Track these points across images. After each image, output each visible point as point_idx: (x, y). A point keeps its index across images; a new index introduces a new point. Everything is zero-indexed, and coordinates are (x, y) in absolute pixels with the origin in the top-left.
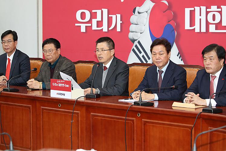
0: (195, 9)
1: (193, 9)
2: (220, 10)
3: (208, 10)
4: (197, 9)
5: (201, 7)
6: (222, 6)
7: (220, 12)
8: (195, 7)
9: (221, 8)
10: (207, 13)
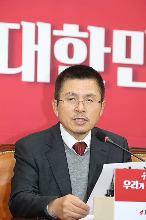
0: (21, 27)
1: (16, 26)
2: (85, 35)
3: (56, 33)
4: (28, 28)
5: (39, 24)
6: (90, 28)
7: (87, 41)
8: (23, 23)
9: (89, 32)
10: (54, 39)
